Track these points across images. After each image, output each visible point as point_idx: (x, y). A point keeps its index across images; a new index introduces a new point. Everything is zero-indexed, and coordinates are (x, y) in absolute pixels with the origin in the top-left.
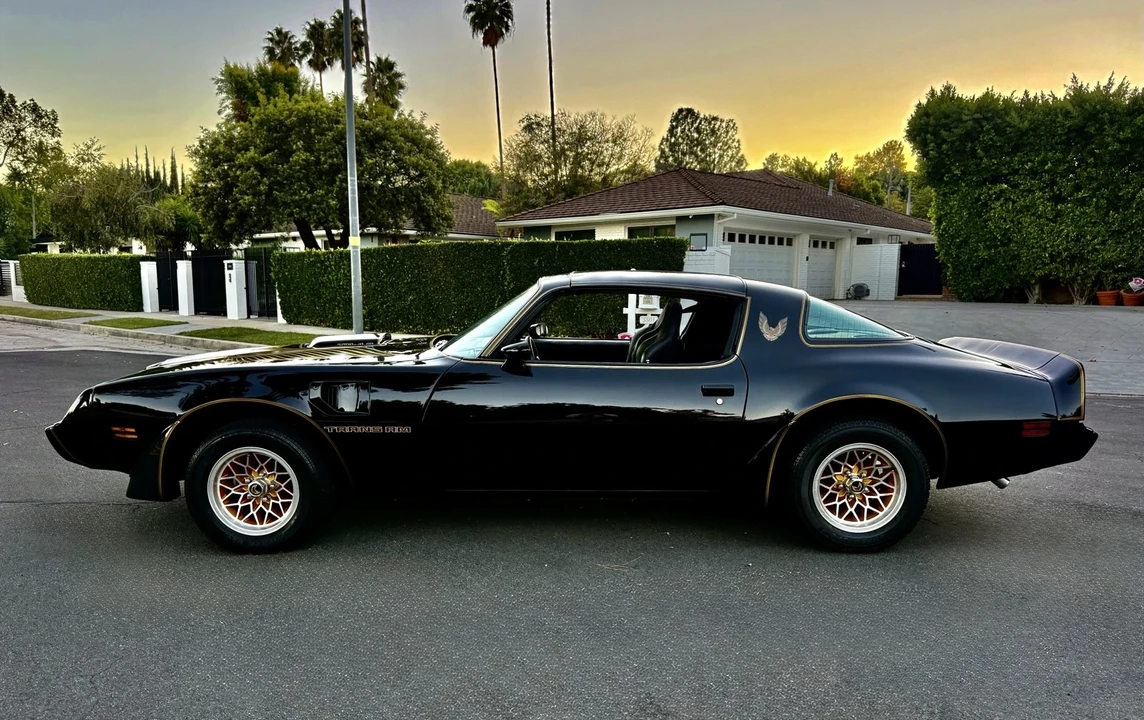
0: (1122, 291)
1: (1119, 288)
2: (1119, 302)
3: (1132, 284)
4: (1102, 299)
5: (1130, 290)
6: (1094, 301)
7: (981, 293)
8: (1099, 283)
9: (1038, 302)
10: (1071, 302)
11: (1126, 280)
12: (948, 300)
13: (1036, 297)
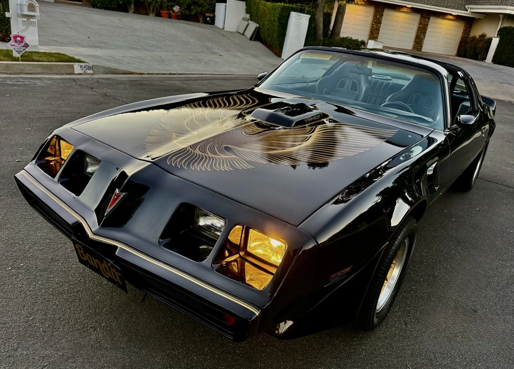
0: (171, 12)
1: (169, 10)
2: (170, 17)
3: (175, 9)
4: (162, 15)
5: (174, 11)
6: (158, 15)
7: (107, 5)
8: (161, 7)
9: (134, 13)
10: (148, 14)
11: (173, 6)
12: (86, 6)
13: (133, 10)
